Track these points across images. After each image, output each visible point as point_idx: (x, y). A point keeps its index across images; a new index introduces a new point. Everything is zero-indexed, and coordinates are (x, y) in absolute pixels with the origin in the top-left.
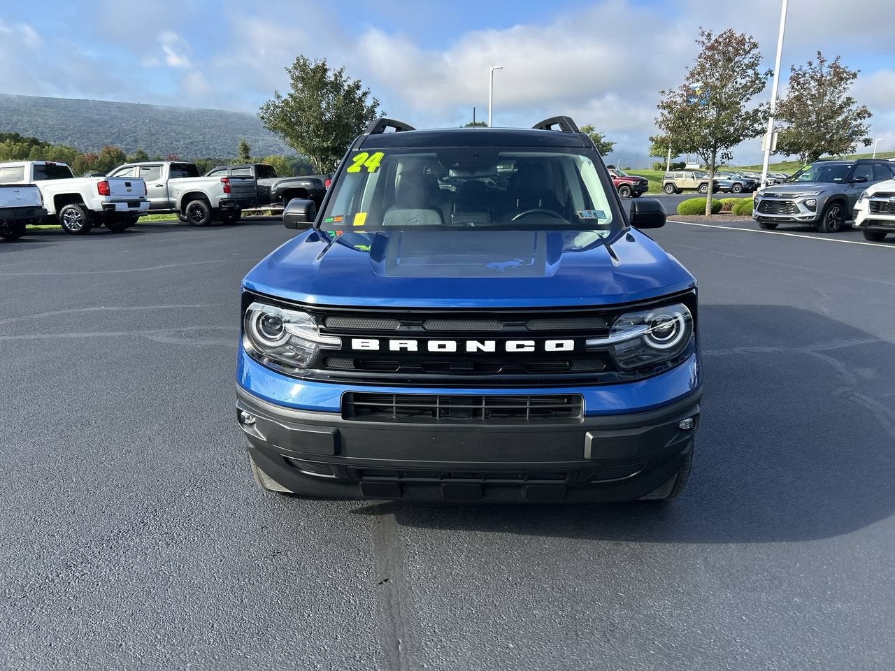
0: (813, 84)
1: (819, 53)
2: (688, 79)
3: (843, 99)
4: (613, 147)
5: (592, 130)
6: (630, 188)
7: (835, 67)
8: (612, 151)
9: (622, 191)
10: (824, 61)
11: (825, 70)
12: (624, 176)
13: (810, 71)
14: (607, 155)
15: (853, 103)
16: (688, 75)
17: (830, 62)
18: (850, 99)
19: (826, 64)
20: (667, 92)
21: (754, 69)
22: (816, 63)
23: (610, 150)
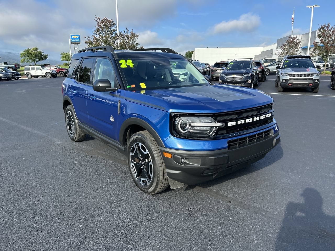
0: (126, 38)
1: (126, 28)
2: (94, 33)
3: (135, 43)
4: (48, 57)
5: (37, 49)
6: (64, 73)
7: (132, 33)
8: (48, 58)
9: (61, 74)
10: (128, 31)
11: (129, 34)
12: (60, 68)
13: (124, 34)
14: (46, 60)
15: (139, 45)
16: (94, 32)
17: (130, 31)
18: (138, 43)
19: (129, 32)
20: (87, 37)
21: (115, 32)
22: (126, 31)
23: (47, 58)
